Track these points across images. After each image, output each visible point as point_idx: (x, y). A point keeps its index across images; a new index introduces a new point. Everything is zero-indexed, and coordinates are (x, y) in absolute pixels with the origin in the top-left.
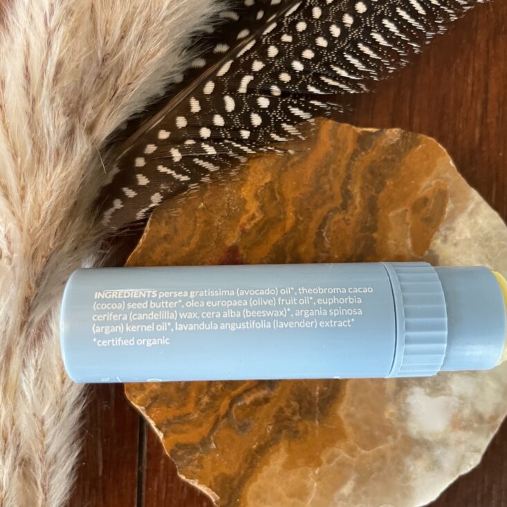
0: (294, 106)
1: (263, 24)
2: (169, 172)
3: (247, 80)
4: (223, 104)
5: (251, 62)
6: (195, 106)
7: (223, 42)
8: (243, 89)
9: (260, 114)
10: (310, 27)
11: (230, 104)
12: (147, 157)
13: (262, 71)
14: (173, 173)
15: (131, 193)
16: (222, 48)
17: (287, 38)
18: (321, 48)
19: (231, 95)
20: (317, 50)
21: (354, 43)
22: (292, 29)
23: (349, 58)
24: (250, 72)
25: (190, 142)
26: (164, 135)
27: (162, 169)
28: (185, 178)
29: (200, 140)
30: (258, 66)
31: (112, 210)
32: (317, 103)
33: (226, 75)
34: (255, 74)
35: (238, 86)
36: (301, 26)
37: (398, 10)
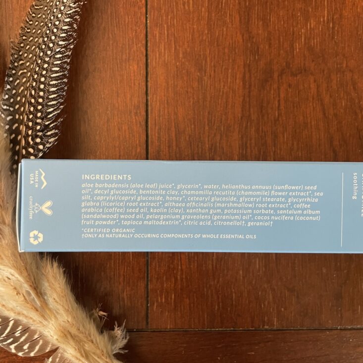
0: (47, 132)
1: (23, 118)
5: (28, 133)
7: (18, 136)
9: (41, 144)
10: (34, 107)
13: (32, 132)
16: (19, 137)
17: (31, 116)
18: (41, 109)
19: (30, 148)
20: (40, 111)
21: (48, 98)
22: (30, 112)
23: (50, 103)
30: (30, 132)
32: (52, 125)
33: (25, 143)
35: (29, 143)
36: (32, 109)
37: (52, 76)
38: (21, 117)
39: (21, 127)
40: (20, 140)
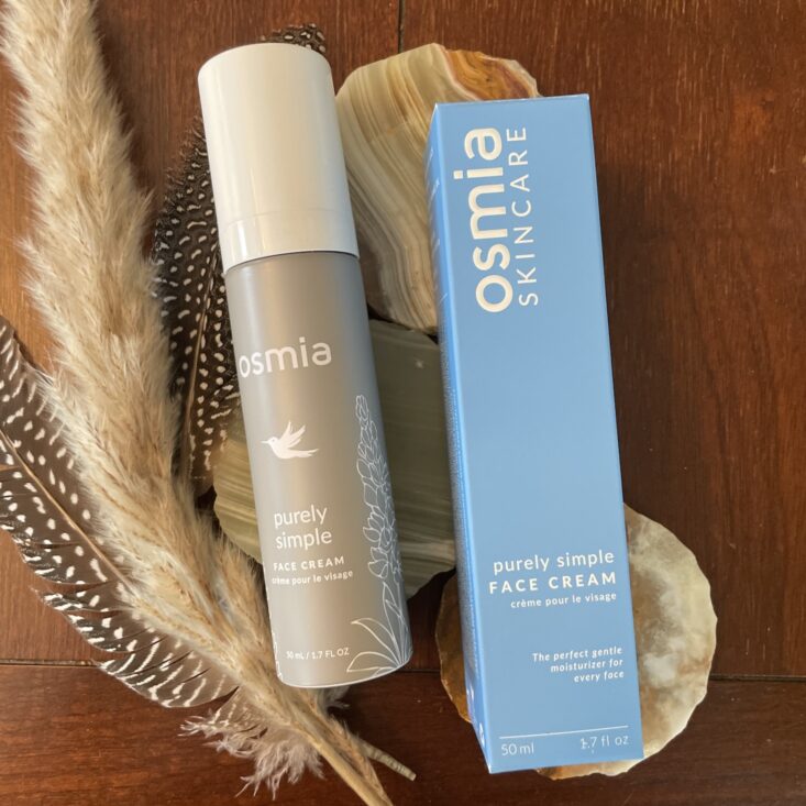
1: (203, 303)
2: (219, 415)
3: (218, 338)
4: (216, 359)
6: (204, 373)
7: (191, 330)
8: (220, 344)
11: (220, 357)
12: (202, 418)
13: (222, 328)
14: (221, 414)
15: (209, 443)
16: (193, 334)
24: (217, 333)
25: (217, 392)
26: (201, 400)
27: (214, 417)
28: (229, 411)
29: (220, 387)
30: (218, 327)
31: (207, 459)
34: (219, 332)
35: (216, 344)
38: (198, 301)
39: (198, 317)
40: (196, 337)
